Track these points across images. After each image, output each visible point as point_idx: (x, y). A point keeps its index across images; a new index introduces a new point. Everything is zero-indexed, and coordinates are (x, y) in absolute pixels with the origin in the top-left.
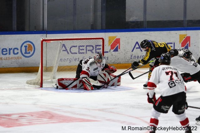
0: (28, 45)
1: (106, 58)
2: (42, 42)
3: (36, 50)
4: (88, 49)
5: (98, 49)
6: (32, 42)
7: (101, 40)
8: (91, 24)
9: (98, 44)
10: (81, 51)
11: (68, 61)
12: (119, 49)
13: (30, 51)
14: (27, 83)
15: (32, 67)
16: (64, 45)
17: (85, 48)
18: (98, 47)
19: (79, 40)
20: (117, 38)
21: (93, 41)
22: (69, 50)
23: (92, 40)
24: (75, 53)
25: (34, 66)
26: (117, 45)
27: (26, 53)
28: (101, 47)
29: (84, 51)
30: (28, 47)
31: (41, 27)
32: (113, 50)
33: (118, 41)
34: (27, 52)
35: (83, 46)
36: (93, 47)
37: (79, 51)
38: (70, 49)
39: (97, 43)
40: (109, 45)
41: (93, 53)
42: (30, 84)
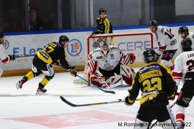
0: (74, 44)
2: (88, 39)
3: (82, 48)
4: (136, 46)
5: (147, 45)
6: (79, 40)
7: (150, 35)
8: (140, 19)
9: (146, 39)
10: (130, 48)
13: (77, 49)
14: (74, 83)
15: (80, 66)
19: (126, 36)
21: (142, 36)
23: (140, 36)
24: (124, 50)
25: (82, 65)
27: (72, 51)
28: (150, 43)
29: (133, 48)
30: (74, 45)
31: (88, 24)
34: (74, 51)
37: (128, 48)
38: (118, 46)
42: (78, 83)
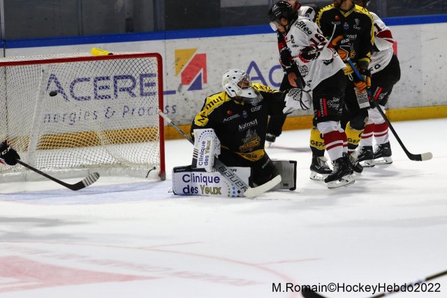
1: (170, 109)
4: (118, 87)
10: (101, 93)
11: (68, 121)
12: (205, 82)
16: (53, 77)
17: (111, 83)
18: (148, 79)
20: (198, 52)
22: (67, 91)
26: (198, 72)
28: (156, 79)
29: (111, 92)
32: (188, 87)
33: (200, 61)
35: (108, 78)
36: (134, 80)
37: (96, 93)
39: (144, 68)
40: (177, 72)
41: (133, 95)
